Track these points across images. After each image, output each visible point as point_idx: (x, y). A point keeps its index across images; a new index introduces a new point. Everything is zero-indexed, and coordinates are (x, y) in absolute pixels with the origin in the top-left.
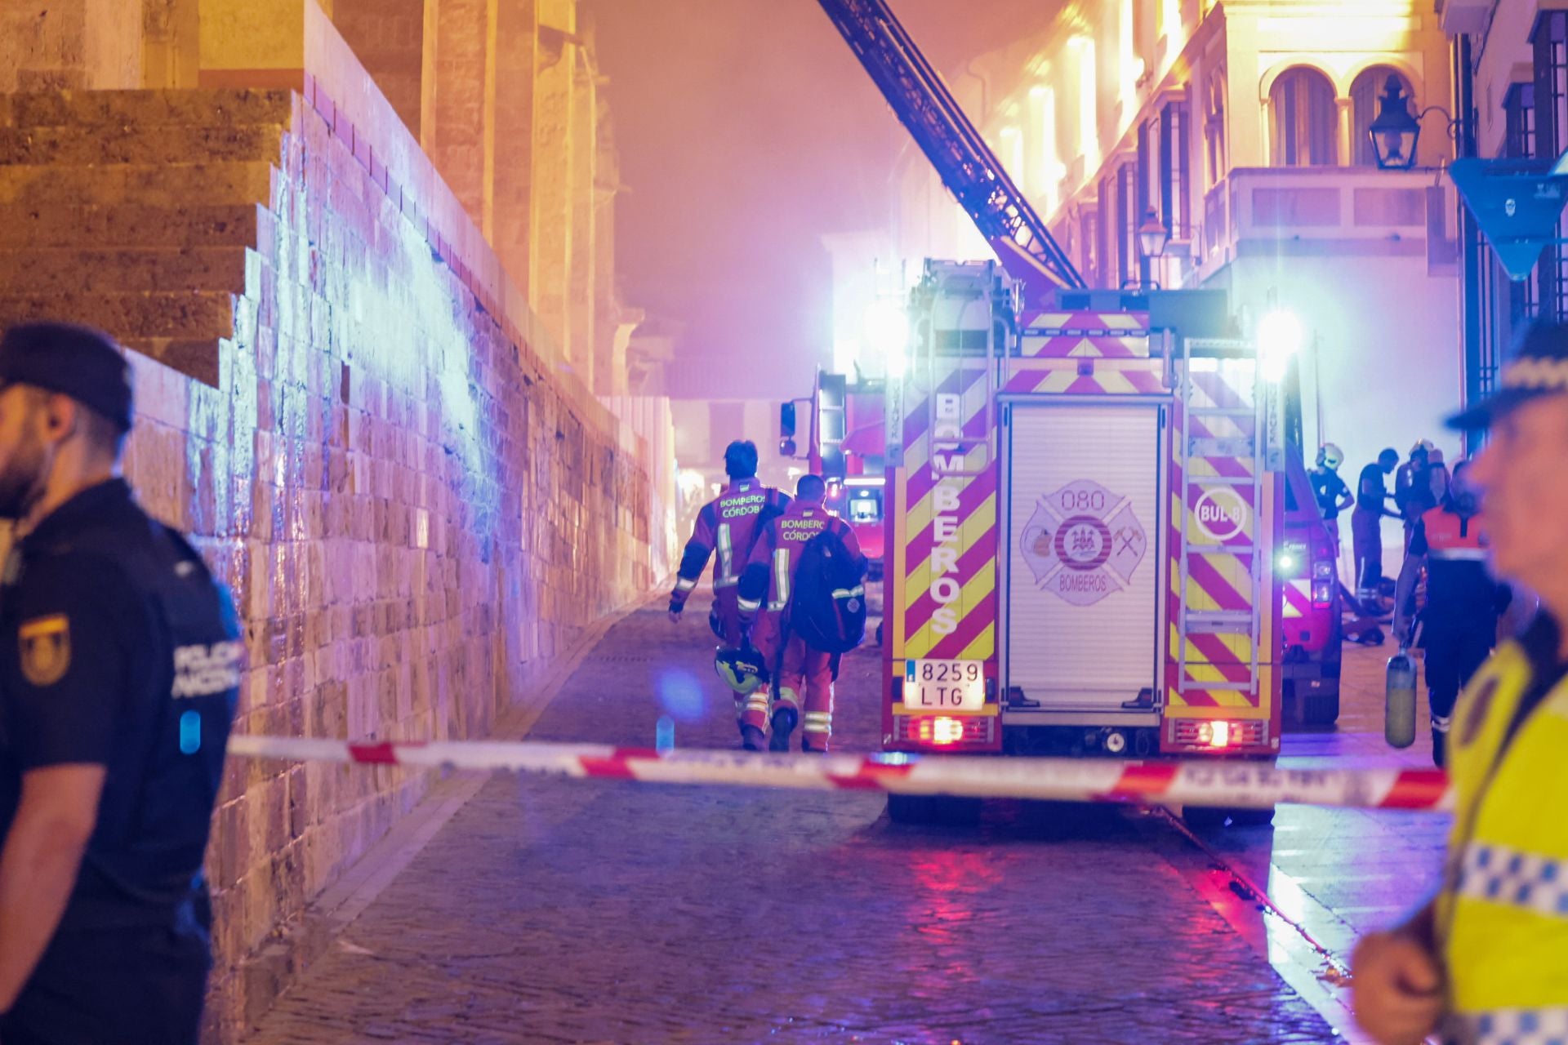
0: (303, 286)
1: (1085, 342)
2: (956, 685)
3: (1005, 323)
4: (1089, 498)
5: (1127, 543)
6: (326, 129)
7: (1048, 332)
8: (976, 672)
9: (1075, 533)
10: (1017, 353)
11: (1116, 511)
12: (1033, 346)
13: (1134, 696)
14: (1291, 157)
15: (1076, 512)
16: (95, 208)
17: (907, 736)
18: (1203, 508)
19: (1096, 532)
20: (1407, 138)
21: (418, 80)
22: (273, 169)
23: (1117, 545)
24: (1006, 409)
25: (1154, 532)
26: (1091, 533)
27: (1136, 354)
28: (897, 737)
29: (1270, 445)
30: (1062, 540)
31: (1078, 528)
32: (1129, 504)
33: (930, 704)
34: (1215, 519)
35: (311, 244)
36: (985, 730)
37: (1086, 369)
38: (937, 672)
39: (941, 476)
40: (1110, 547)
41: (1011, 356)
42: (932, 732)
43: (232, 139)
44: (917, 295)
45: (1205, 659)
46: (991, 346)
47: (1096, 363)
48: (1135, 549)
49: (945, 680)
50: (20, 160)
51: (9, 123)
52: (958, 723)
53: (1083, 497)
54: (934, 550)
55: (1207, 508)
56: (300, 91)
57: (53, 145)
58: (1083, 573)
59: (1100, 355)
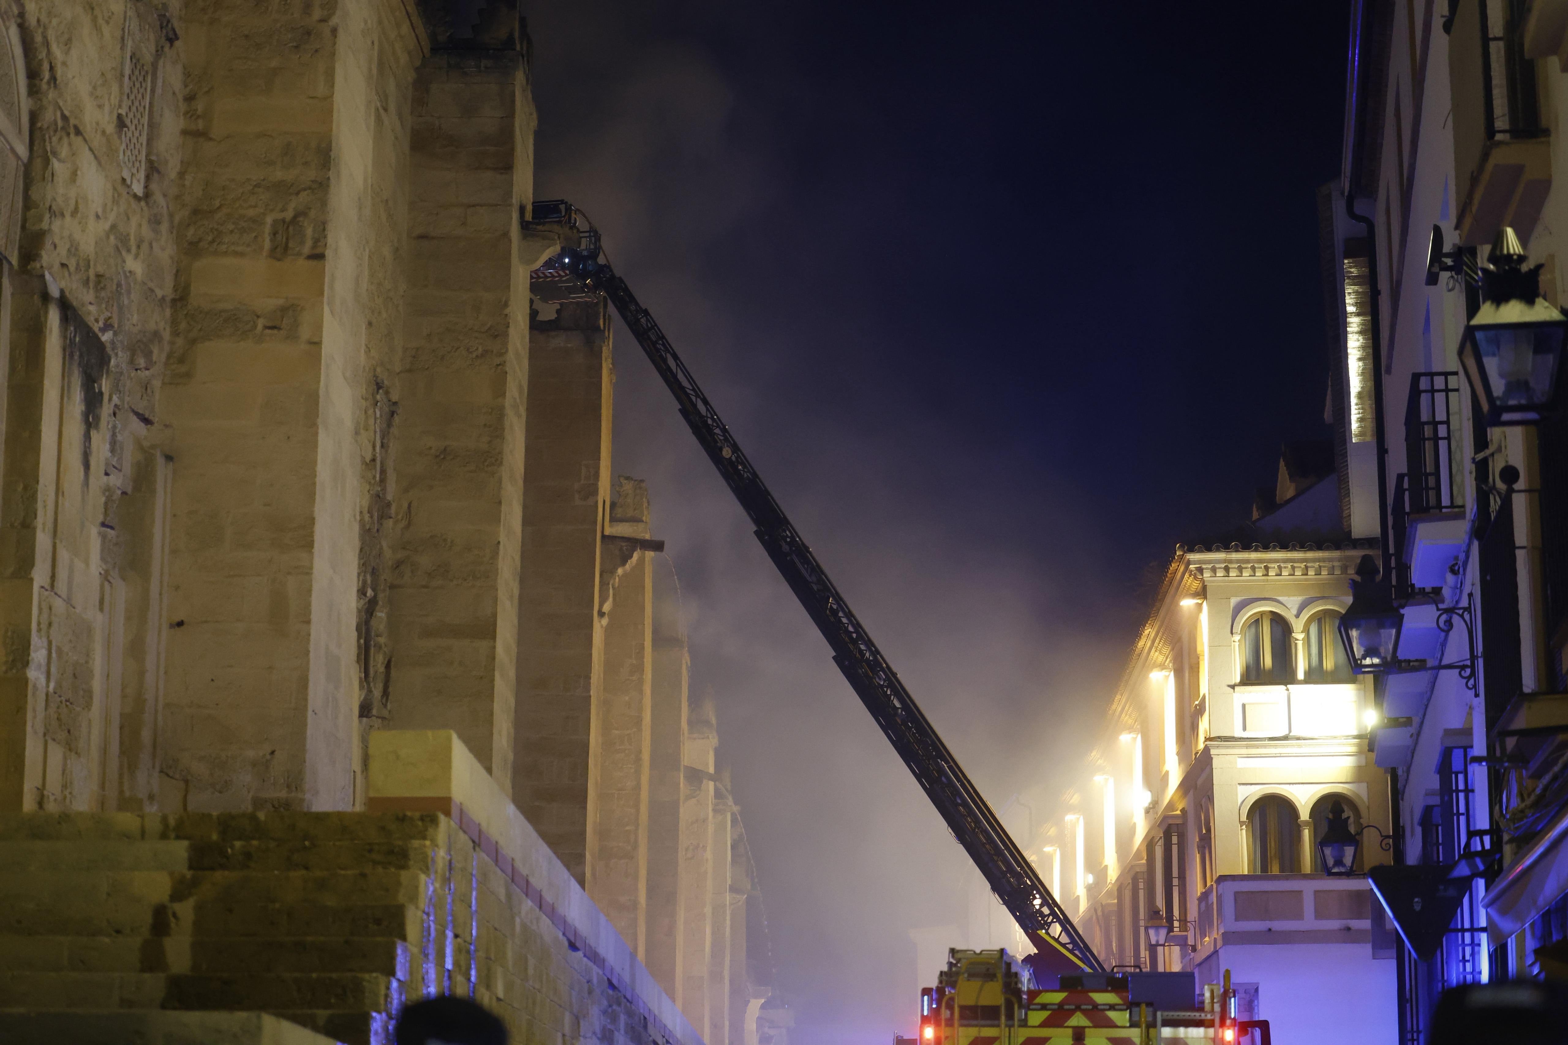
0: (449, 971)
1: (1078, 1014)
3: (1014, 1000)
6: (471, 845)
10: (1024, 1023)
12: (1037, 1017)
14: (1265, 867)
16: (277, 905)
20: (1349, 851)
21: (585, 808)
22: (423, 877)
27: (1119, 1024)
35: (456, 936)
37: (1079, 1035)
41: (1020, 1026)
43: (391, 852)
44: (944, 977)
46: (1003, 1018)
47: (1087, 1030)
50: (223, 867)
51: (215, 837)
56: (448, 814)
57: (248, 855)
59: (1091, 1025)
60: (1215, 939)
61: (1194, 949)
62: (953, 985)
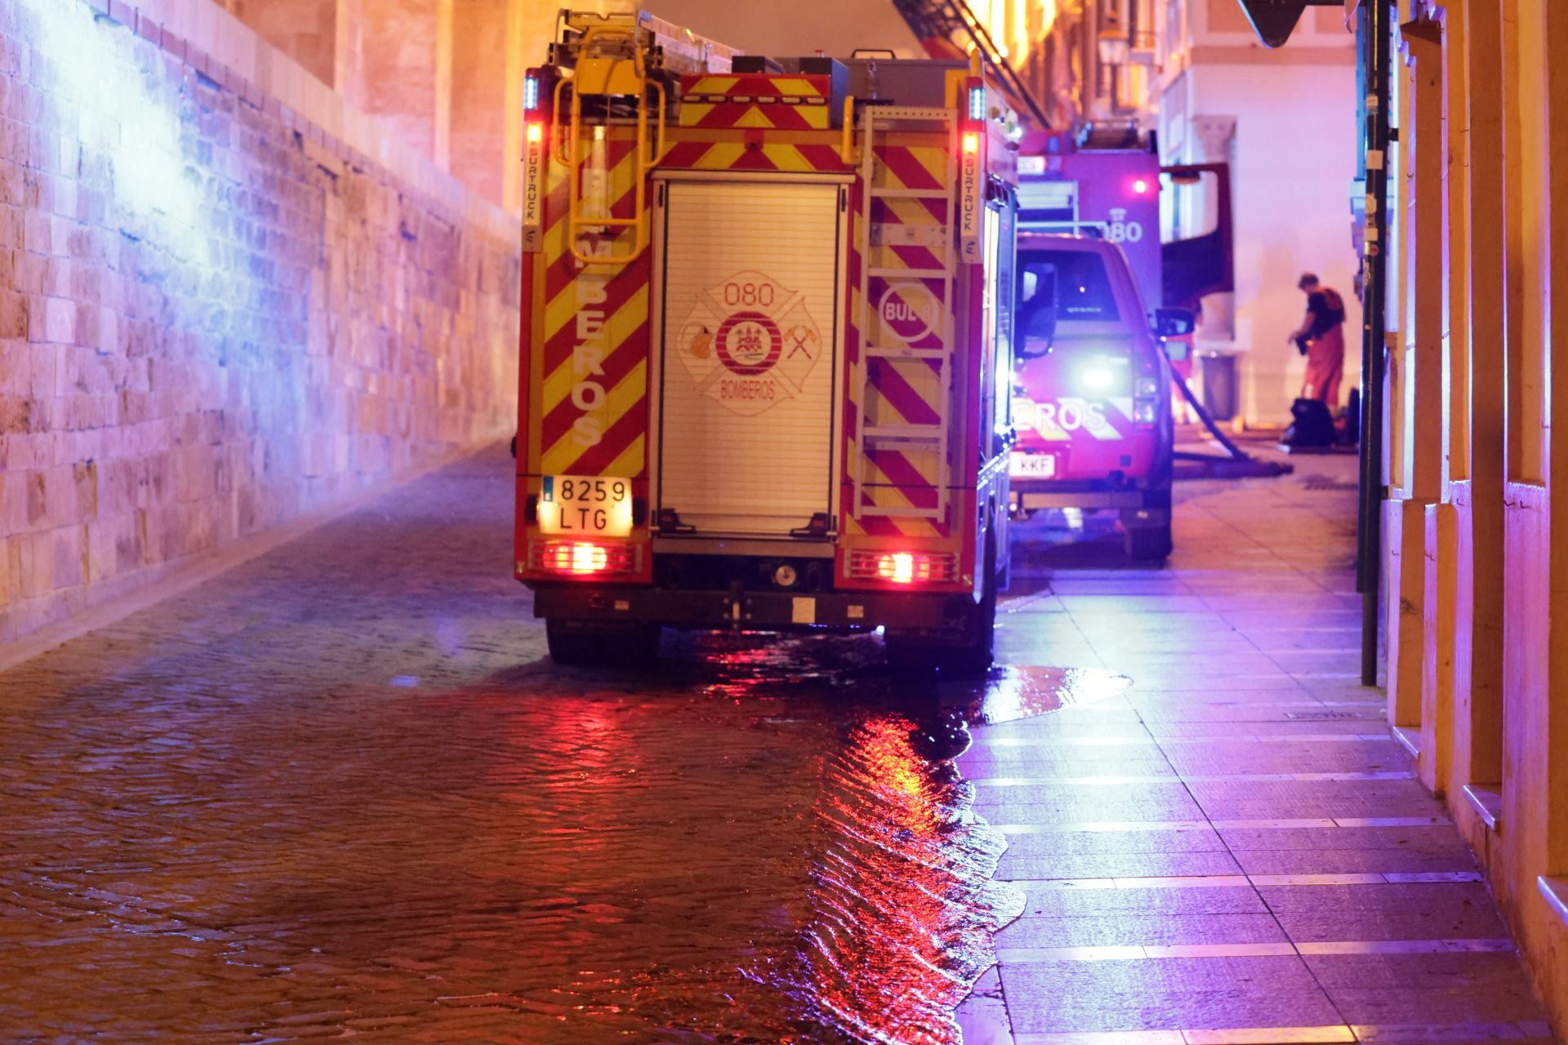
1: (754, 111)
2: (601, 505)
3: (659, 85)
4: (756, 292)
5: (800, 344)
7: (711, 98)
8: (622, 492)
9: (739, 332)
10: (673, 121)
11: (787, 307)
12: (692, 114)
13: (805, 523)
15: (741, 308)
17: (542, 565)
18: (889, 305)
19: (764, 330)
23: (787, 347)
24: (661, 187)
25: (831, 333)
26: (758, 332)
27: (814, 125)
28: (530, 565)
29: (964, 233)
30: (724, 339)
31: (743, 326)
32: (803, 299)
33: (570, 527)
34: (901, 318)
36: (631, 559)
37: (754, 142)
38: (578, 490)
39: (586, 264)
40: (779, 348)
41: (667, 126)
42: (570, 561)
44: (556, 52)
45: (888, 481)
46: (643, 114)
47: (767, 134)
48: (808, 351)
49: (587, 500)
52: (602, 550)
53: (747, 291)
54: (576, 349)
55: (892, 305)
58: (749, 378)
59: (772, 125)
60: (1182, 58)
61: (1161, 70)
62: (571, 63)
